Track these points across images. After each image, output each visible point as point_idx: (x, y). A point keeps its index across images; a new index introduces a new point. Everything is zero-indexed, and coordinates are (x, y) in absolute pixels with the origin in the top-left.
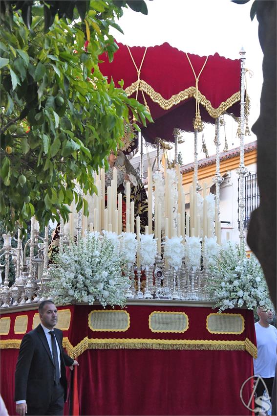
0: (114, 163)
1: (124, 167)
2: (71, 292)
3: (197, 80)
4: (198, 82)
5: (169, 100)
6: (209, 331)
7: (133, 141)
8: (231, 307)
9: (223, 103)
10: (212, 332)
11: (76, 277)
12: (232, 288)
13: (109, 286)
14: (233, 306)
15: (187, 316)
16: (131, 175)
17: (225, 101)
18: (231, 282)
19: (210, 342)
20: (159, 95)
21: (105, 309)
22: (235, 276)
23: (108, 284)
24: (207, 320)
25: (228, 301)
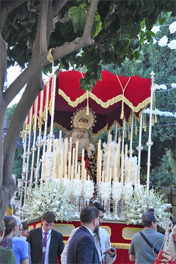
0: (82, 137)
1: (88, 139)
2: (39, 213)
3: (124, 91)
4: (124, 92)
5: (106, 103)
6: (124, 238)
7: (94, 124)
8: (134, 224)
9: (140, 103)
10: (126, 239)
11: (41, 204)
12: (136, 213)
13: (60, 209)
14: (136, 223)
15: (110, 229)
16: (91, 144)
17: (141, 102)
18: (136, 209)
19: (124, 244)
20: (100, 100)
21: (63, 223)
22: (139, 205)
23: (60, 208)
24: (123, 231)
25: (134, 220)
